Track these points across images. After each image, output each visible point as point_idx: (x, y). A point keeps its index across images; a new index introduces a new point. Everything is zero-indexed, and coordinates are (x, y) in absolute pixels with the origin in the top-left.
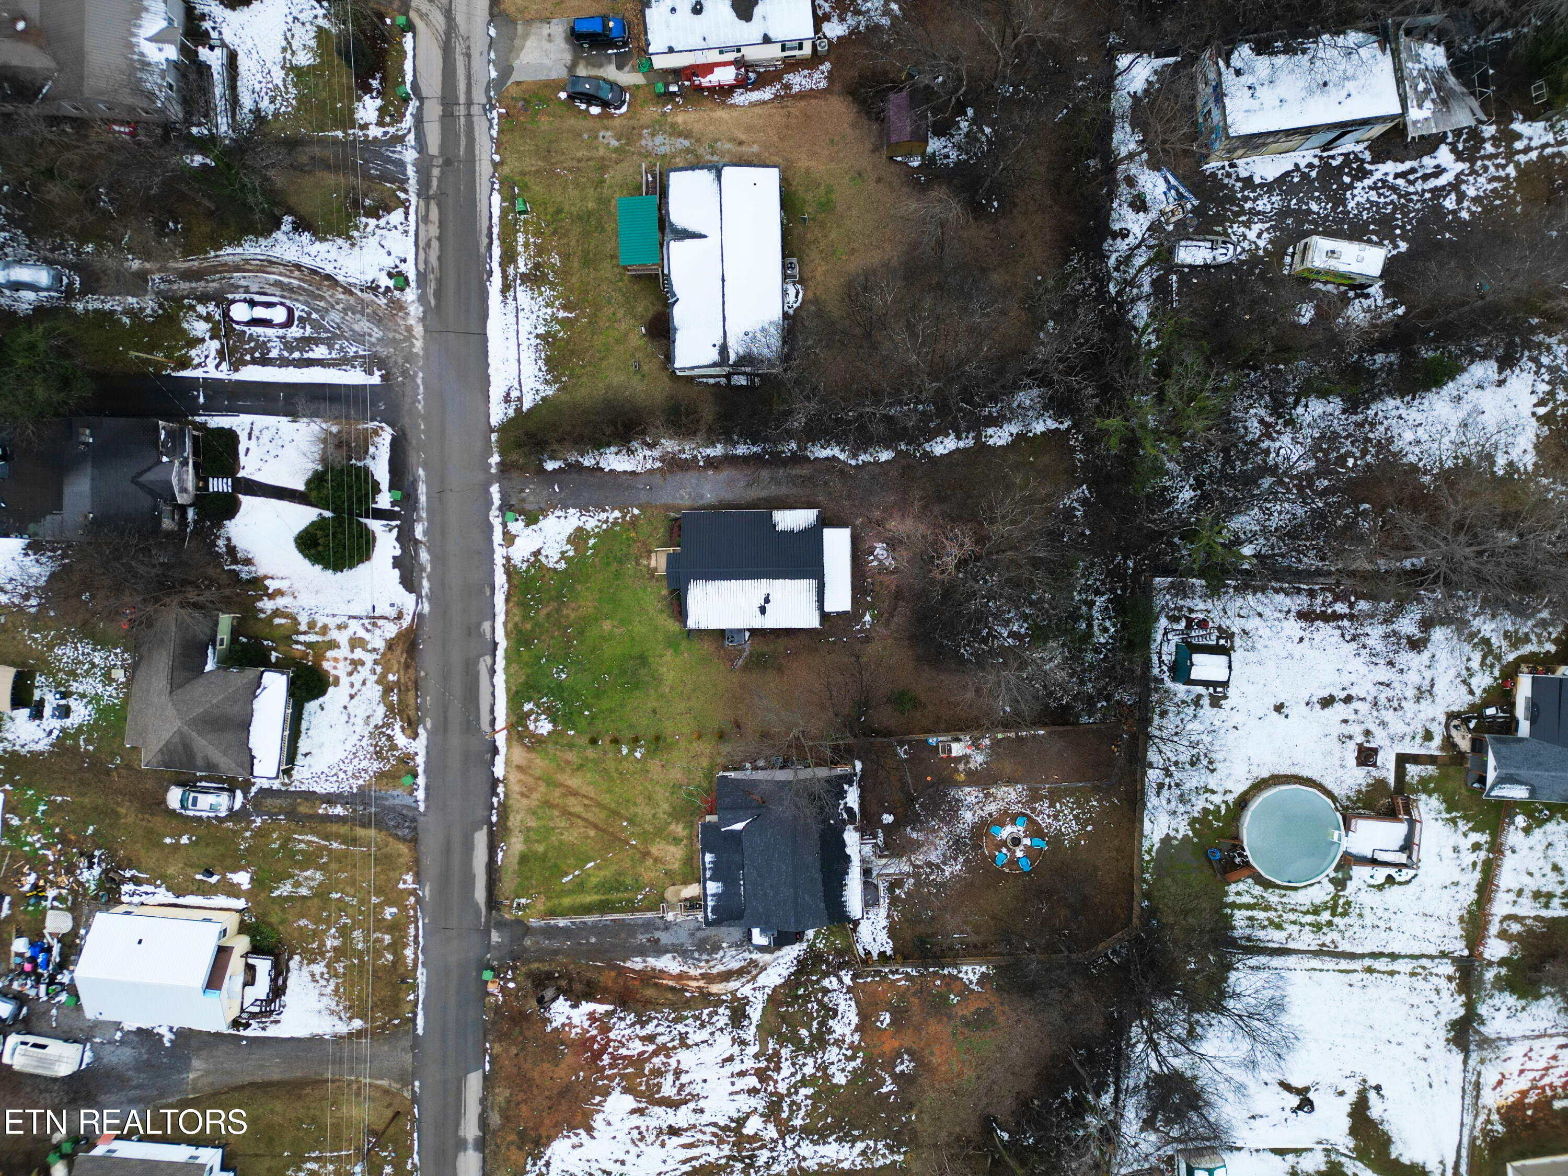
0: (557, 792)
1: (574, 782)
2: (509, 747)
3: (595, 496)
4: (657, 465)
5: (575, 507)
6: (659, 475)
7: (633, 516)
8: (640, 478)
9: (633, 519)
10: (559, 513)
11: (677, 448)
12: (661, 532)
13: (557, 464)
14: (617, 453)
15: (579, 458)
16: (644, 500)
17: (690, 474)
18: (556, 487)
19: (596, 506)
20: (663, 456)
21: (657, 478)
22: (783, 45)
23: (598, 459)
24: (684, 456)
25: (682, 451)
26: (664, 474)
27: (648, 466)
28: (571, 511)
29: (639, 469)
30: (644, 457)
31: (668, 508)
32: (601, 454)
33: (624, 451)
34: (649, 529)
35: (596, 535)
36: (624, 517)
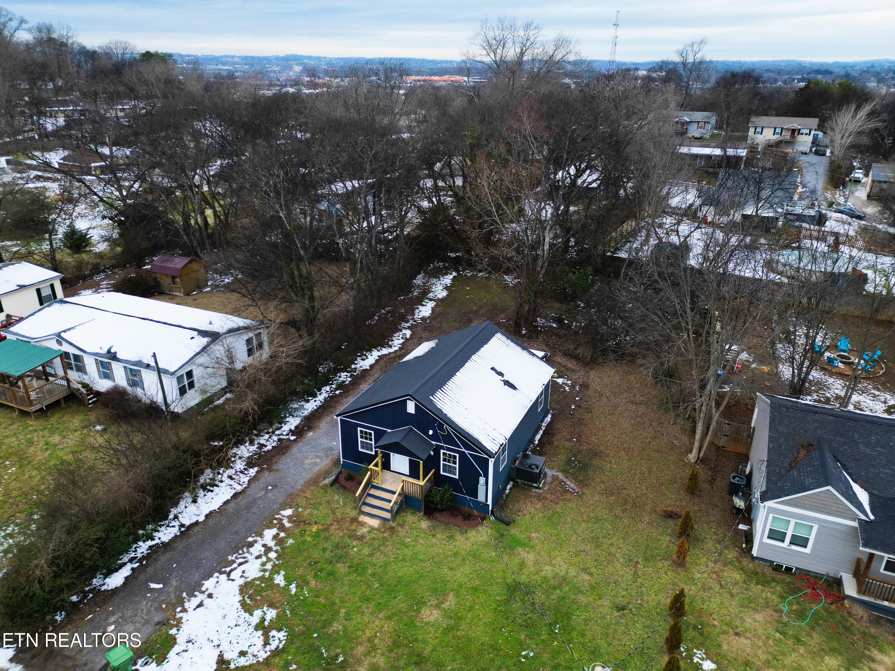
3: (222, 545)
4: (253, 472)
5: (209, 576)
6: (266, 473)
7: (290, 518)
8: (249, 492)
9: (295, 519)
10: (195, 602)
11: (254, 448)
12: (338, 498)
13: (126, 571)
14: (195, 501)
15: (150, 543)
16: (281, 498)
17: (294, 449)
18: (153, 586)
19: (235, 550)
20: (250, 464)
21: (267, 477)
22: (38, 291)
23: (176, 523)
24: (269, 448)
25: (262, 446)
26: (270, 469)
27: (245, 479)
28: (209, 584)
29: (239, 488)
30: (230, 477)
31: (315, 481)
32: (176, 517)
33: (201, 493)
34: (324, 510)
35: (275, 570)
36: (282, 528)
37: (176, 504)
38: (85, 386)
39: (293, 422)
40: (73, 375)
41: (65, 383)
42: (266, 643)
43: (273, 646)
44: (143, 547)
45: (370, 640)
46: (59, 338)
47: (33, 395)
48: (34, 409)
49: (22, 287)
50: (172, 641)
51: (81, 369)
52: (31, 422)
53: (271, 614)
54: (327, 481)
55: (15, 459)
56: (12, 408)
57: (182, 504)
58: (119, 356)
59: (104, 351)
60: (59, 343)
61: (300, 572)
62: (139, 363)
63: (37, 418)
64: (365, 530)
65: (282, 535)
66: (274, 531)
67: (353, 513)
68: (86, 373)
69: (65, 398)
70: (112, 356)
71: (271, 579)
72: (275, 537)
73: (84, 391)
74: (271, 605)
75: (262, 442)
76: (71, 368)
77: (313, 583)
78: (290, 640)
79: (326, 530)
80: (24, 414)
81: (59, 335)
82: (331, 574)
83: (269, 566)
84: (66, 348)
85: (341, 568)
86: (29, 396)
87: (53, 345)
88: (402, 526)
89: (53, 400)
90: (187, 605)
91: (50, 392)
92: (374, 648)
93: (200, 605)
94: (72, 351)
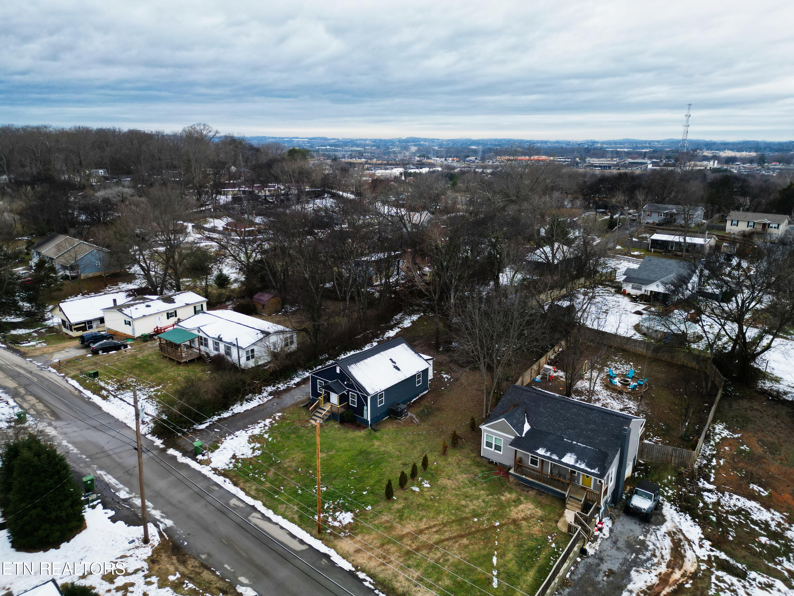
0: (407, 541)
1: (409, 527)
2: (334, 548)
3: (246, 421)
4: (270, 398)
5: (238, 430)
6: (276, 399)
7: (279, 417)
8: (266, 405)
9: (281, 418)
10: (230, 437)
11: (275, 388)
12: (304, 412)
13: (207, 424)
14: (241, 405)
15: (219, 417)
16: (278, 408)
17: (292, 392)
18: (216, 430)
19: (252, 424)
20: (270, 394)
21: (276, 400)
22: (195, 307)
23: (232, 412)
24: (282, 389)
25: (279, 388)
26: (278, 398)
27: (266, 400)
28: (237, 433)
29: (262, 403)
30: (260, 398)
31: (296, 404)
32: (232, 410)
33: (245, 402)
34: (295, 415)
35: (266, 433)
36: (274, 419)
37: (233, 405)
38: (207, 354)
39: (297, 380)
40: (202, 348)
41: (198, 351)
42: (253, 453)
43: (255, 455)
44: (216, 418)
45: (293, 458)
46: (199, 329)
47: (184, 355)
48: (183, 361)
49: (187, 305)
50: (218, 447)
51: (206, 345)
52: (181, 367)
53: (258, 445)
54: (302, 405)
55: (172, 381)
56: (174, 360)
57: (236, 405)
58: (223, 339)
59: (217, 337)
60: (199, 332)
61: (275, 435)
62: (231, 343)
63: (184, 366)
64: (310, 425)
65: (274, 422)
66: (271, 420)
67: (307, 418)
68: (208, 347)
69: (197, 358)
70: (220, 339)
71: (263, 435)
72: (270, 422)
73: (206, 356)
74: (259, 443)
75: (279, 386)
76: (202, 345)
77: (279, 439)
78: (262, 454)
79: (293, 422)
80: (179, 363)
81: (199, 328)
82: (288, 437)
83: (263, 431)
84: (201, 334)
85: (293, 436)
86: (182, 355)
87: (196, 332)
88: (327, 425)
89: (192, 358)
90: (227, 438)
91: (191, 354)
92: (293, 461)
93: (232, 439)
94: (204, 336)
